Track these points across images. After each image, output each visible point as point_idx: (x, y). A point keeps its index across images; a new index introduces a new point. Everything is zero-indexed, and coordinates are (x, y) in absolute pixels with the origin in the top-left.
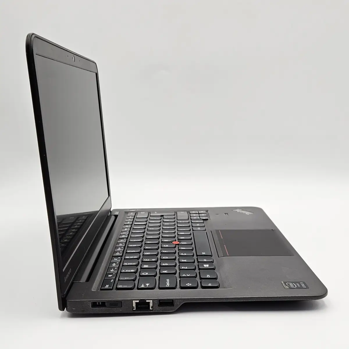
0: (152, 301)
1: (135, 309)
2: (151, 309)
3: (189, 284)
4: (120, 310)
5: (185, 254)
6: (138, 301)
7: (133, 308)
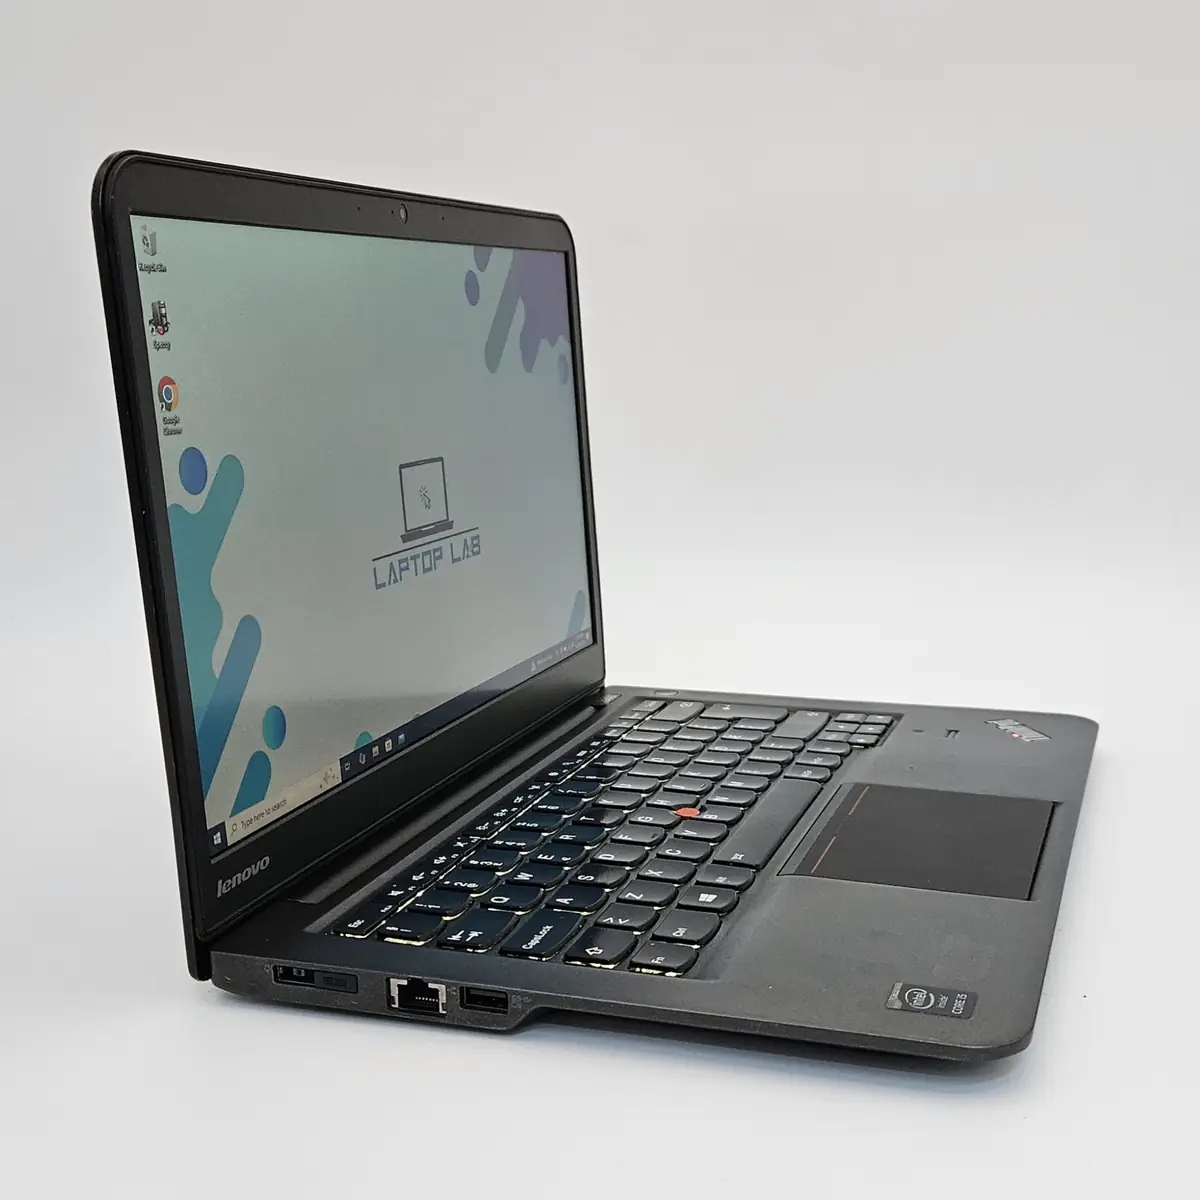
0: (444, 987)
1: (397, 1006)
2: (441, 1011)
3: (596, 949)
4: (353, 1001)
5: (679, 853)
6: (405, 983)
7: (391, 1000)
